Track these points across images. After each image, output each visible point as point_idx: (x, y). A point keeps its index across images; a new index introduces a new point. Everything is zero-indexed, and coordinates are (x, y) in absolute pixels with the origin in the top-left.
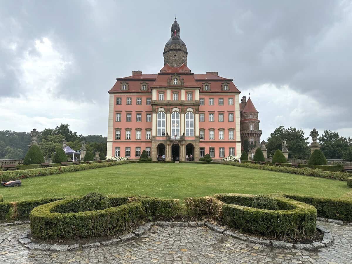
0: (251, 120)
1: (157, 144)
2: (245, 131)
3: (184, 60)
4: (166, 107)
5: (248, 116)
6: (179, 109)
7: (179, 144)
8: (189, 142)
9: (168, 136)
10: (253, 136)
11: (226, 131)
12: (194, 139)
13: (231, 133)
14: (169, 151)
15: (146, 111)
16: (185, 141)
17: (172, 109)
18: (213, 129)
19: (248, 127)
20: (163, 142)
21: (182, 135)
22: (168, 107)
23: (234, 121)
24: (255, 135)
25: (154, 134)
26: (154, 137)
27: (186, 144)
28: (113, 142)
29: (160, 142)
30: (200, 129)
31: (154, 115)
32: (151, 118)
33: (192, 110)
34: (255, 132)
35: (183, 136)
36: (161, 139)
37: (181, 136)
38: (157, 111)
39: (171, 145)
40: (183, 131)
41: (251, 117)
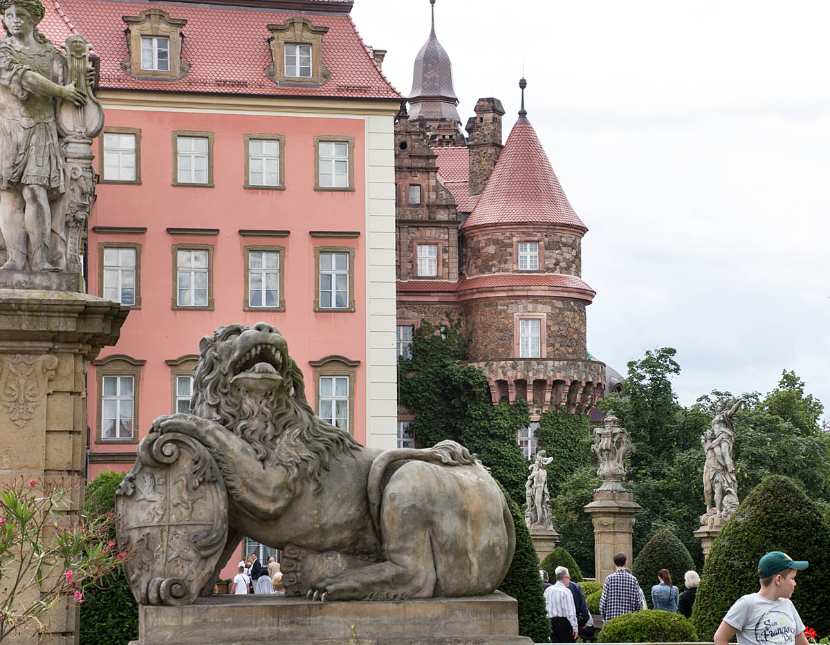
5: (505, 251)
10: (539, 402)
13: (334, 390)
23: (353, 306)
34: (552, 371)
41: (528, 257)
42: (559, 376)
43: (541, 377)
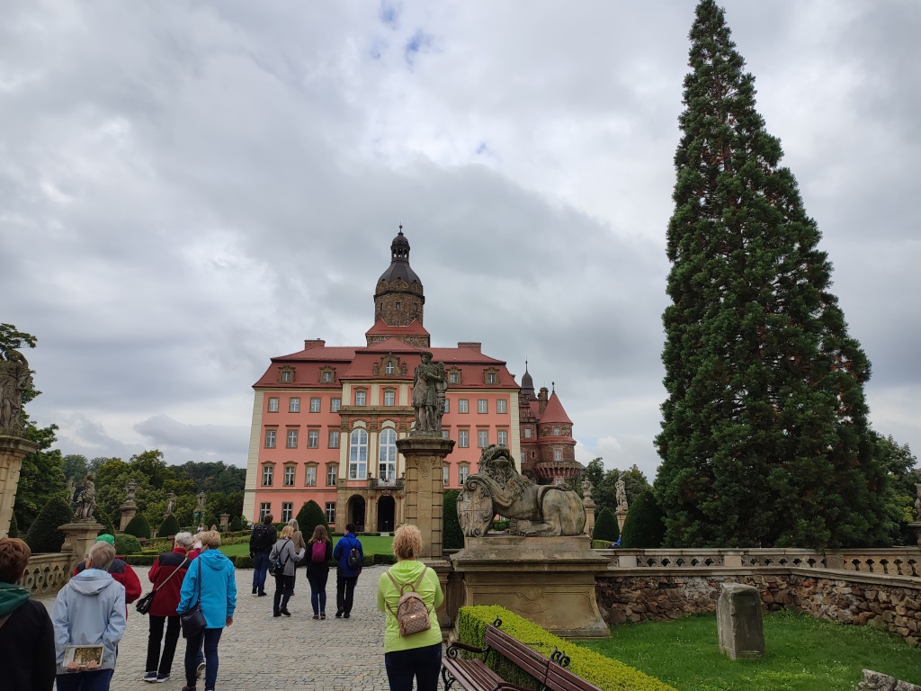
0: (557, 438)
1: (349, 496)
2: (546, 463)
3: (417, 311)
4: (368, 419)
5: (550, 430)
6: (395, 422)
7: (394, 496)
9: (372, 479)
10: (561, 474)
14: (371, 511)
15: (329, 426)
17: (381, 423)
19: (552, 455)
20: (360, 493)
21: (400, 476)
22: (374, 419)
24: (564, 473)
25: (342, 475)
26: (342, 481)
28: (257, 491)
29: (354, 492)
31: (344, 435)
32: (339, 441)
34: (565, 465)
35: (401, 479)
36: (357, 485)
37: (397, 480)
38: (350, 427)
39: (378, 498)
40: (402, 469)
41: (557, 432)
42: (567, 467)
43: (562, 467)
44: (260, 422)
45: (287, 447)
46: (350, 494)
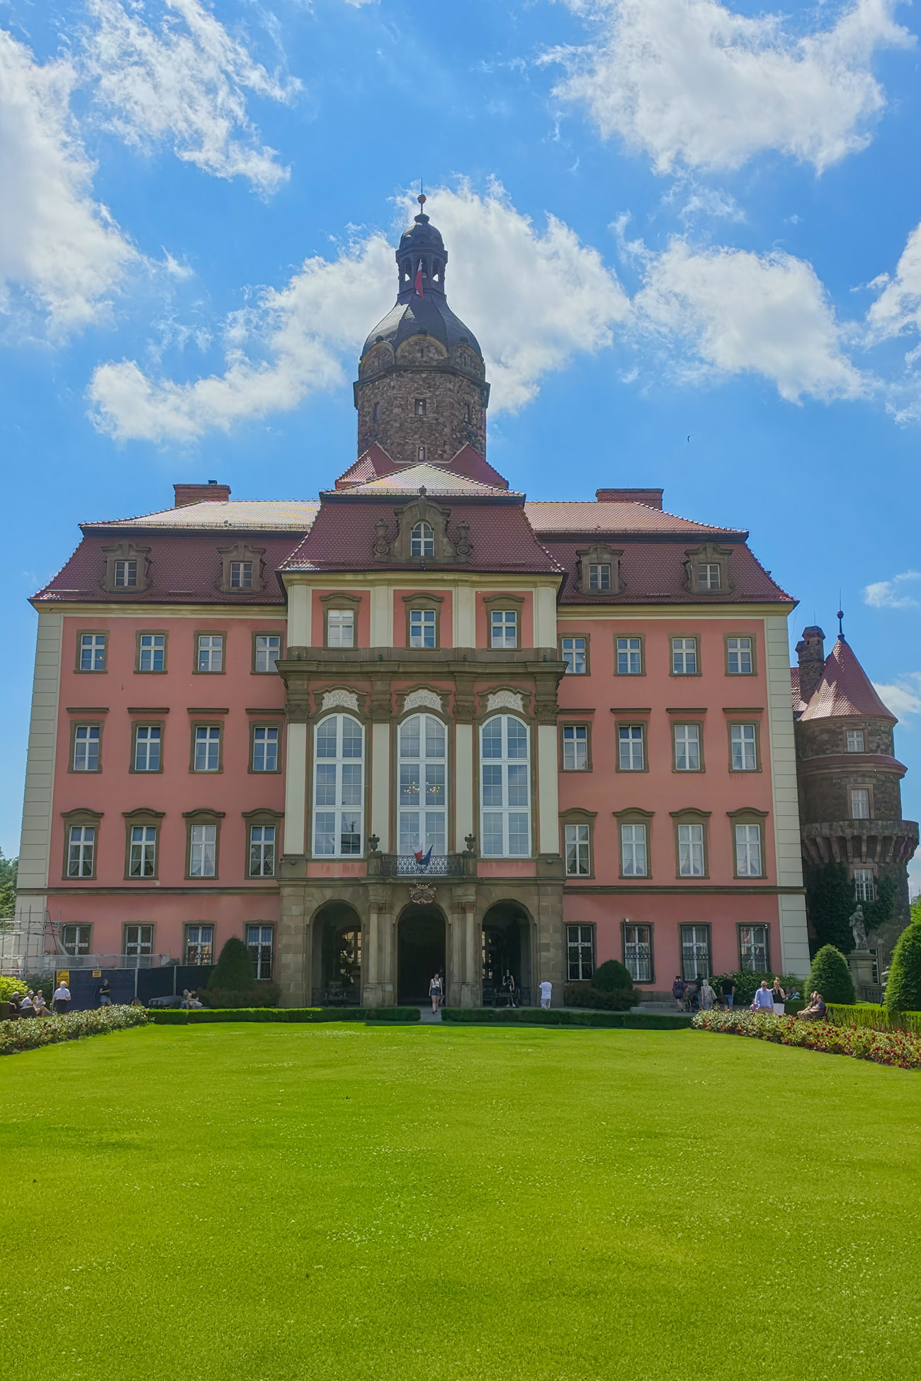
0: (856, 759)
1: (315, 905)
2: (826, 825)
3: (469, 422)
4: (364, 686)
5: (836, 738)
6: (444, 695)
7: (444, 905)
8: (498, 894)
9: (380, 856)
10: (871, 854)
11: (718, 823)
12: (529, 872)
13: (747, 835)
14: (380, 948)
15: (250, 712)
16: (480, 883)
17: (402, 696)
18: (640, 815)
19: (843, 803)
20: (346, 895)
21: (461, 847)
22: (379, 686)
23: (760, 768)
24: (879, 849)
25: (293, 844)
26: (294, 860)
27: (485, 905)
28: (52, 892)
29: (329, 894)
30: (568, 816)
31: (296, 734)
32: (280, 752)
33: (520, 703)
34: (878, 829)
35: (464, 855)
36: (337, 871)
37: (453, 857)
38: (314, 708)
39: (397, 910)
40: (464, 828)
41: (855, 743)
42: (887, 833)
43: (873, 834)
44: (54, 700)
45: (132, 771)
46: (317, 899)
